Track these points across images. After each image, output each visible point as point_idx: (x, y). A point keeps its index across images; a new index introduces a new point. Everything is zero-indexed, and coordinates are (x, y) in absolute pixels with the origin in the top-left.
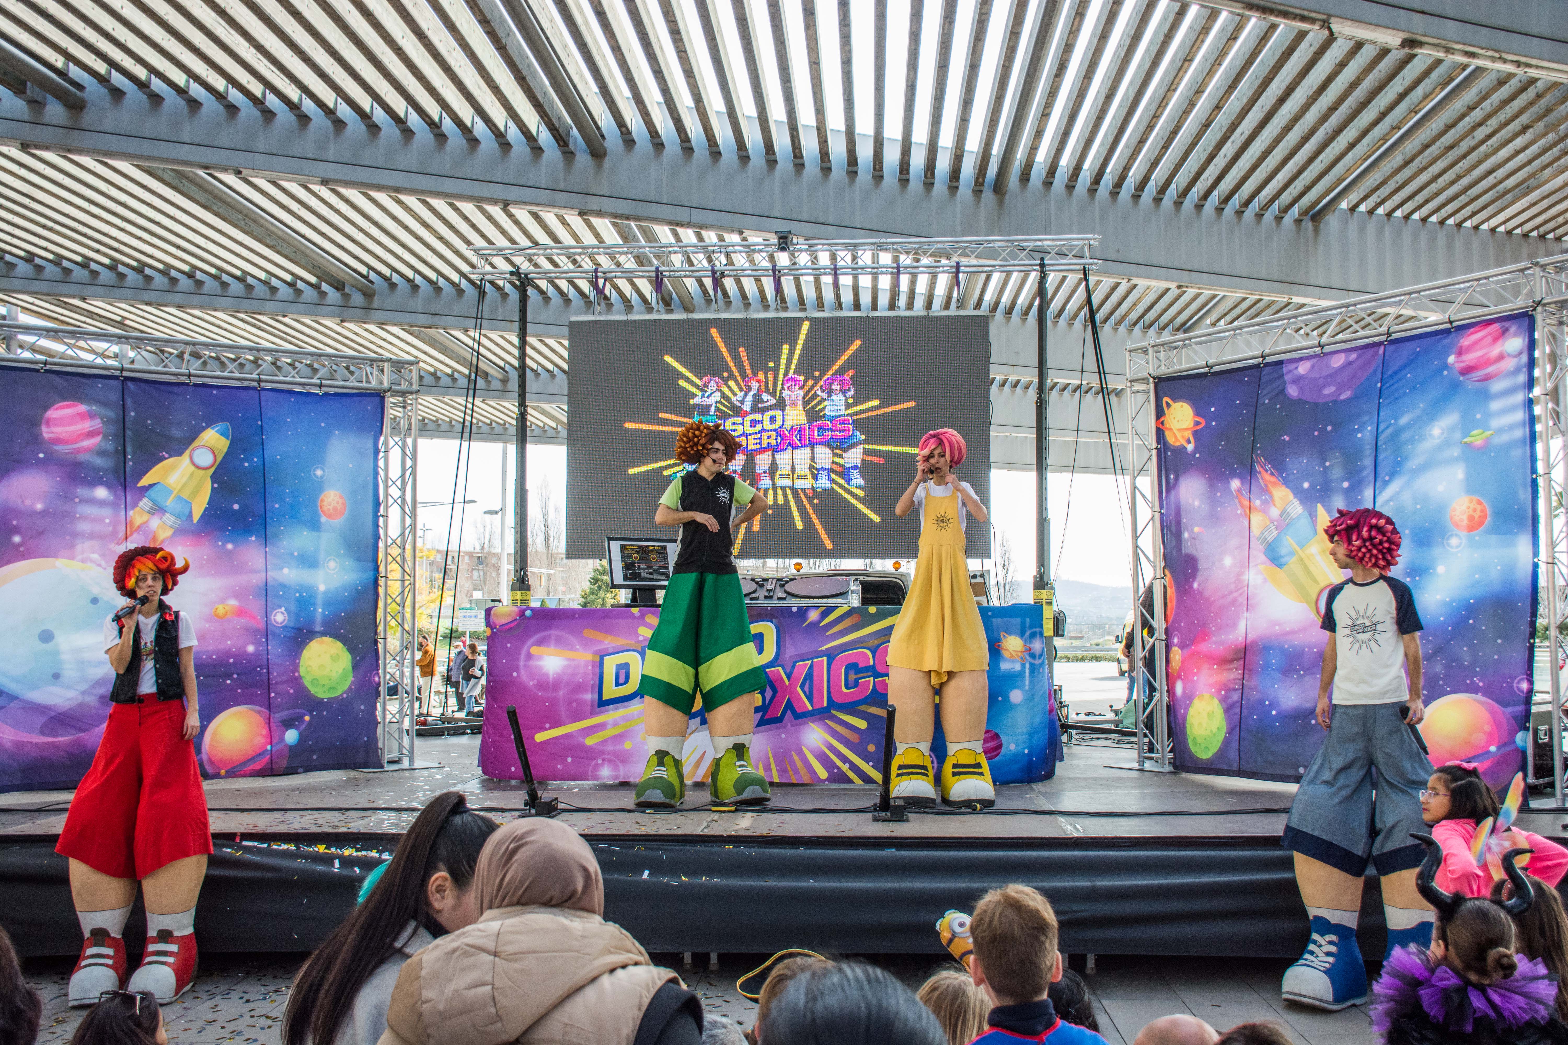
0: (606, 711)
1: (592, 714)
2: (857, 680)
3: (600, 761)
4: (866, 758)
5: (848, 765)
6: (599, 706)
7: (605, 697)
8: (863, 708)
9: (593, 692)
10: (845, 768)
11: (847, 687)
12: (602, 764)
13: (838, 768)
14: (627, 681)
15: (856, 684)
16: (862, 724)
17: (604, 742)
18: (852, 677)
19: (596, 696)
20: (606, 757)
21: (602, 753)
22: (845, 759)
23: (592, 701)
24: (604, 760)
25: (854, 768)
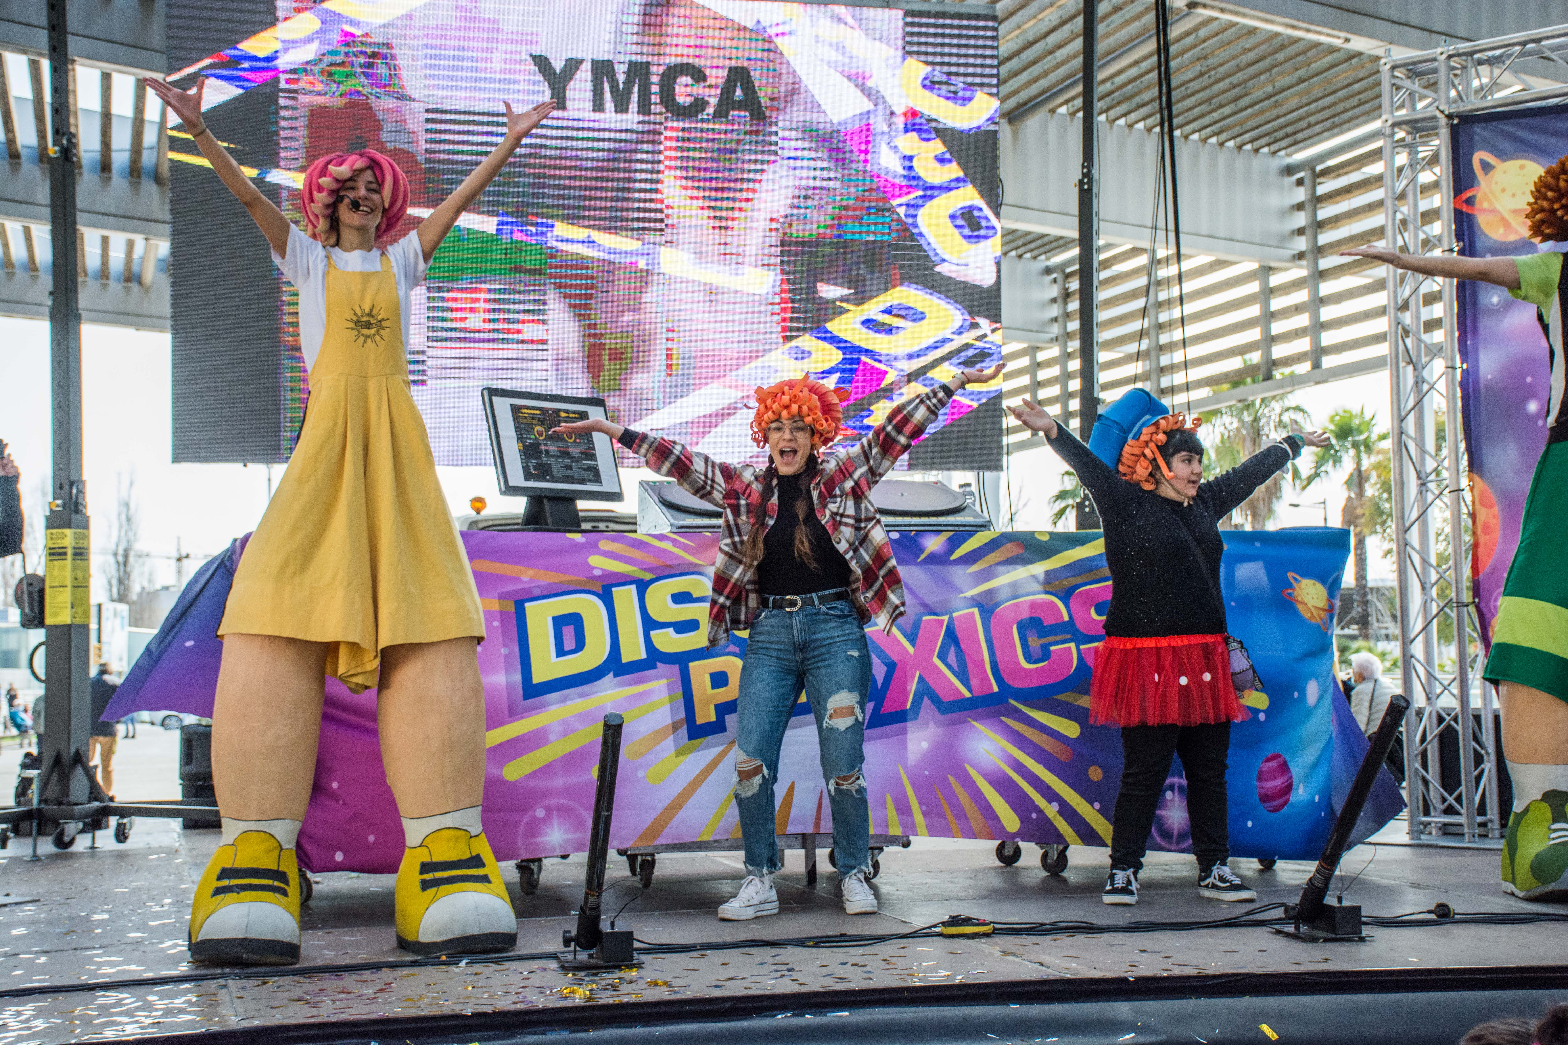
0: (543, 706)
1: (514, 713)
2: (1045, 648)
3: (540, 813)
4: (1088, 792)
5: (1055, 806)
6: (526, 697)
7: (538, 678)
8: (1066, 697)
9: (508, 670)
10: (1051, 810)
11: (1029, 659)
12: (548, 818)
13: (1040, 811)
14: (580, 645)
15: (1045, 654)
16: (1071, 729)
17: (547, 770)
18: (1035, 642)
19: (518, 678)
20: (554, 802)
21: (548, 794)
22: (1050, 795)
23: (510, 687)
24: (549, 810)
25: (1067, 811)
